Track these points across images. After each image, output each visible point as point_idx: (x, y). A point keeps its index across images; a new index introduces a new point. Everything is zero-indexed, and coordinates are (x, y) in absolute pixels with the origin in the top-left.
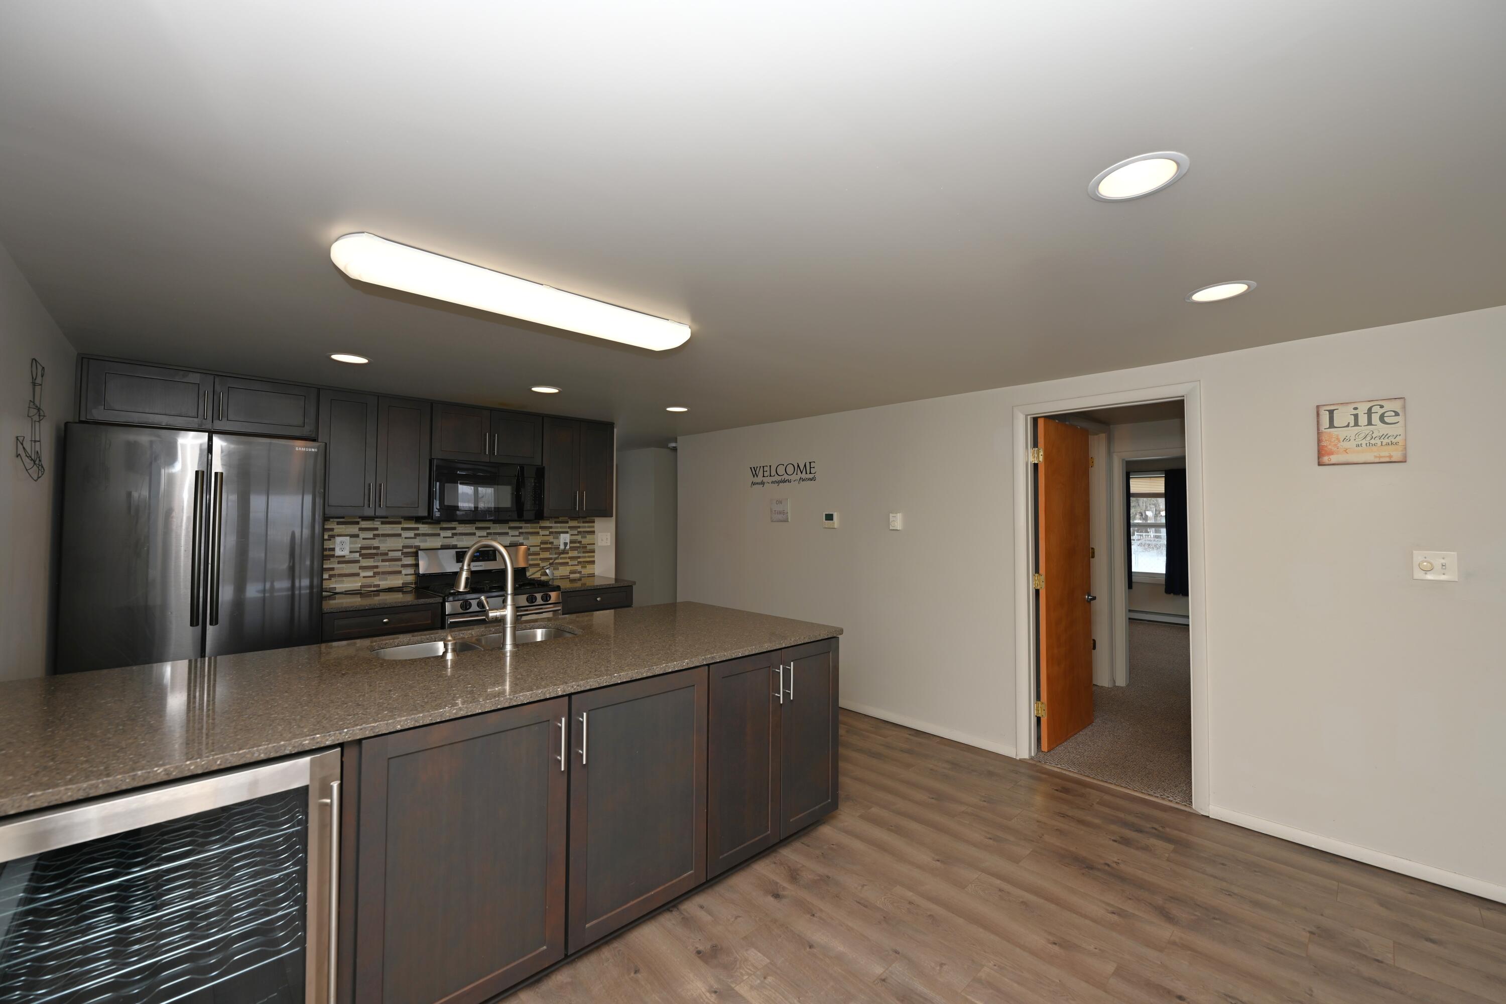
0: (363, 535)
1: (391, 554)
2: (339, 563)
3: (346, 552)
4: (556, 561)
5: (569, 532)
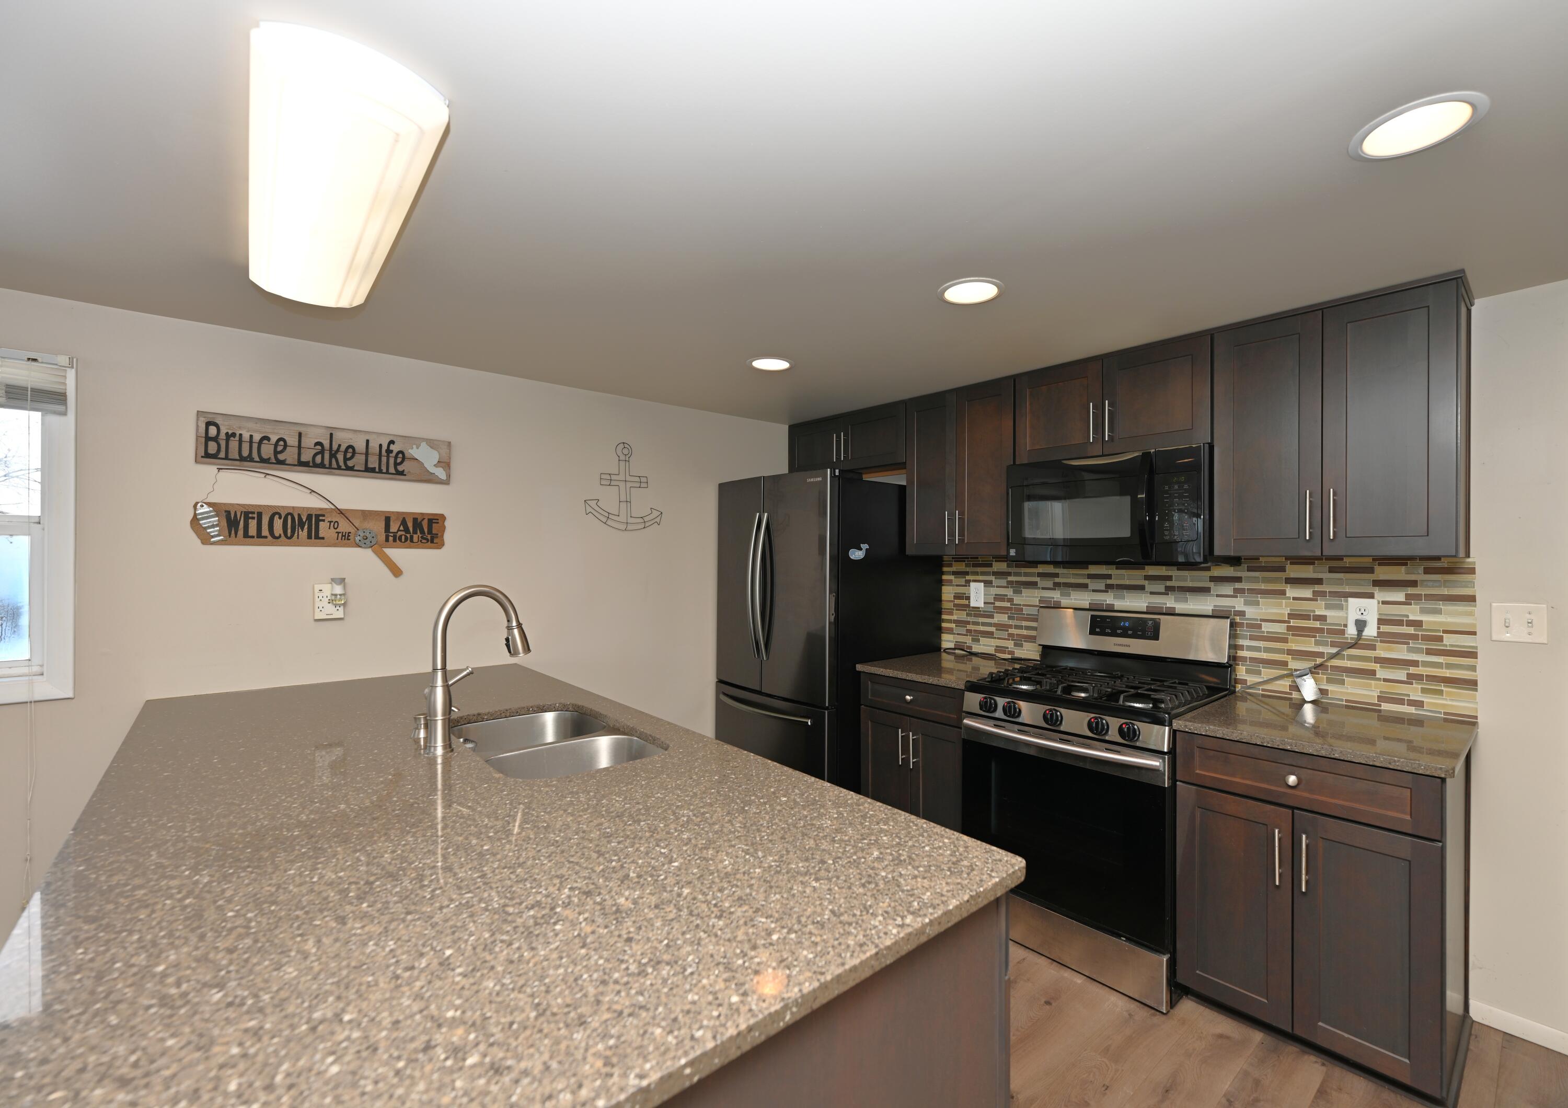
0: (994, 582)
1: (1026, 611)
2: (976, 616)
3: (981, 604)
4: (1336, 662)
5: (1376, 595)
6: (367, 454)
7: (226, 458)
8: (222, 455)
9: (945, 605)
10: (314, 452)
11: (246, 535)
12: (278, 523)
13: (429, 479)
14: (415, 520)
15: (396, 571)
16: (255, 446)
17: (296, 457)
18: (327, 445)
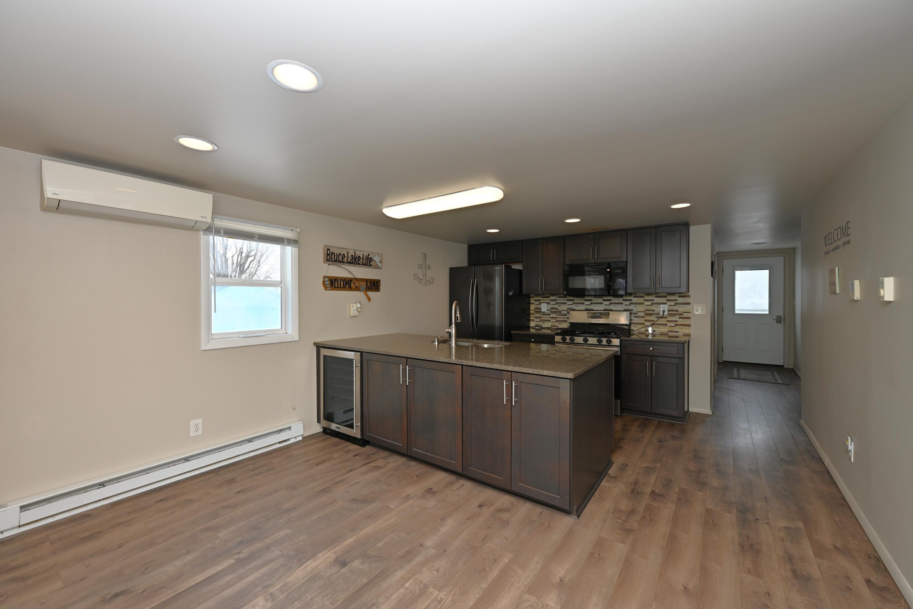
0: (551, 303)
1: (563, 312)
2: (543, 315)
3: (545, 310)
4: (657, 322)
5: (667, 303)
6: (363, 259)
7: (331, 261)
8: (330, 260)
9: (532, 312)
10: (351, 258)
11: (335, 287)
12: (342, 283)
13: (377, 267)
14: (373, 281)
15: (369, 300)
16: (338, 256)
17: (347, 260)
18: (354, 256)
